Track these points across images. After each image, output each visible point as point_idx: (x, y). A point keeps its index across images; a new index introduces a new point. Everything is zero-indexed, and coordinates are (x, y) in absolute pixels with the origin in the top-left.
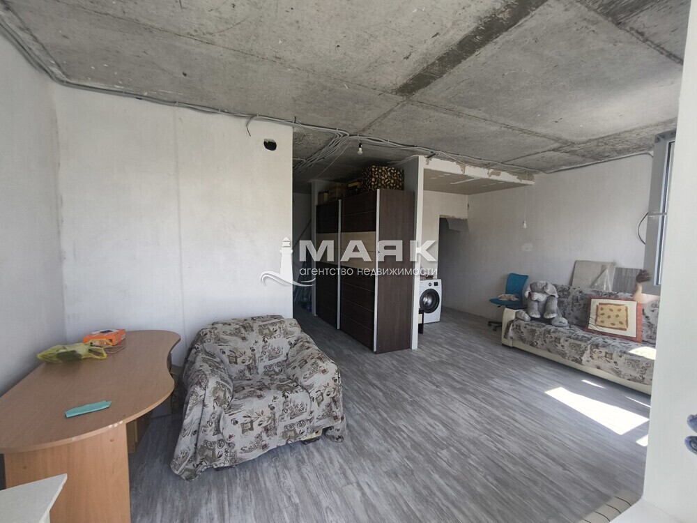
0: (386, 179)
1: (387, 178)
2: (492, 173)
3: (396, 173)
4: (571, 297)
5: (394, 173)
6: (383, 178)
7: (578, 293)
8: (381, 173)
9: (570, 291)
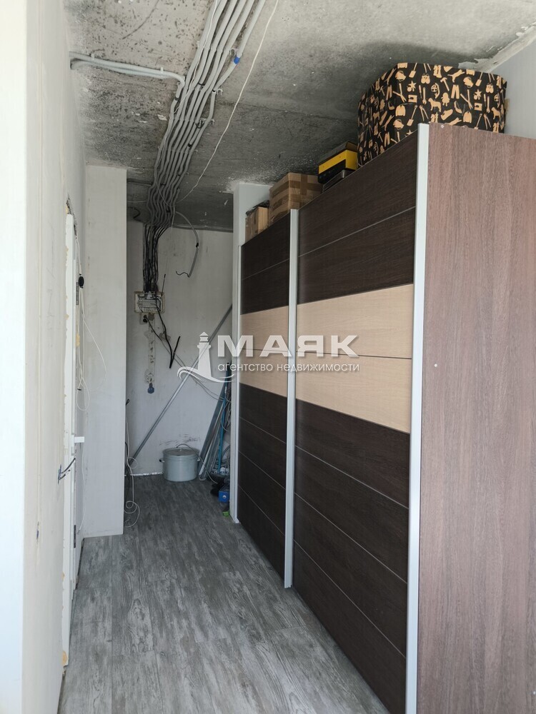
3: (482, 88)
8: (428, 87)
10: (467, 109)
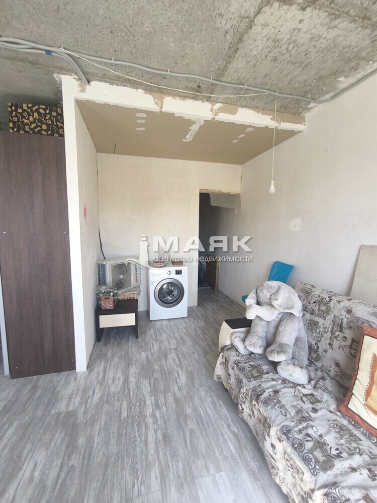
0: (31, 123)
1: (34, 122)
2: (221, 110)
4: (330, 317)
5: (45, 115)
6: (26, 121)
7: (344, 313)
9: (331, 304)
10: (44, 123)
